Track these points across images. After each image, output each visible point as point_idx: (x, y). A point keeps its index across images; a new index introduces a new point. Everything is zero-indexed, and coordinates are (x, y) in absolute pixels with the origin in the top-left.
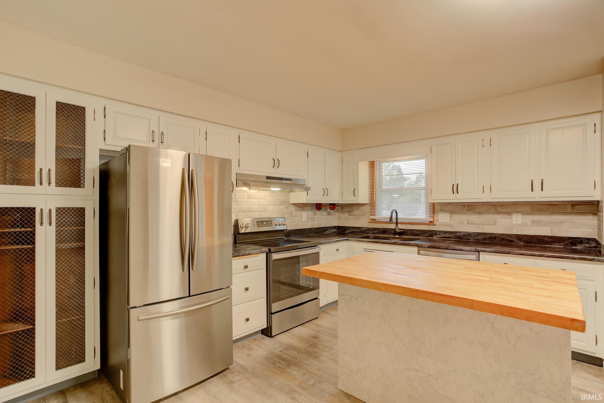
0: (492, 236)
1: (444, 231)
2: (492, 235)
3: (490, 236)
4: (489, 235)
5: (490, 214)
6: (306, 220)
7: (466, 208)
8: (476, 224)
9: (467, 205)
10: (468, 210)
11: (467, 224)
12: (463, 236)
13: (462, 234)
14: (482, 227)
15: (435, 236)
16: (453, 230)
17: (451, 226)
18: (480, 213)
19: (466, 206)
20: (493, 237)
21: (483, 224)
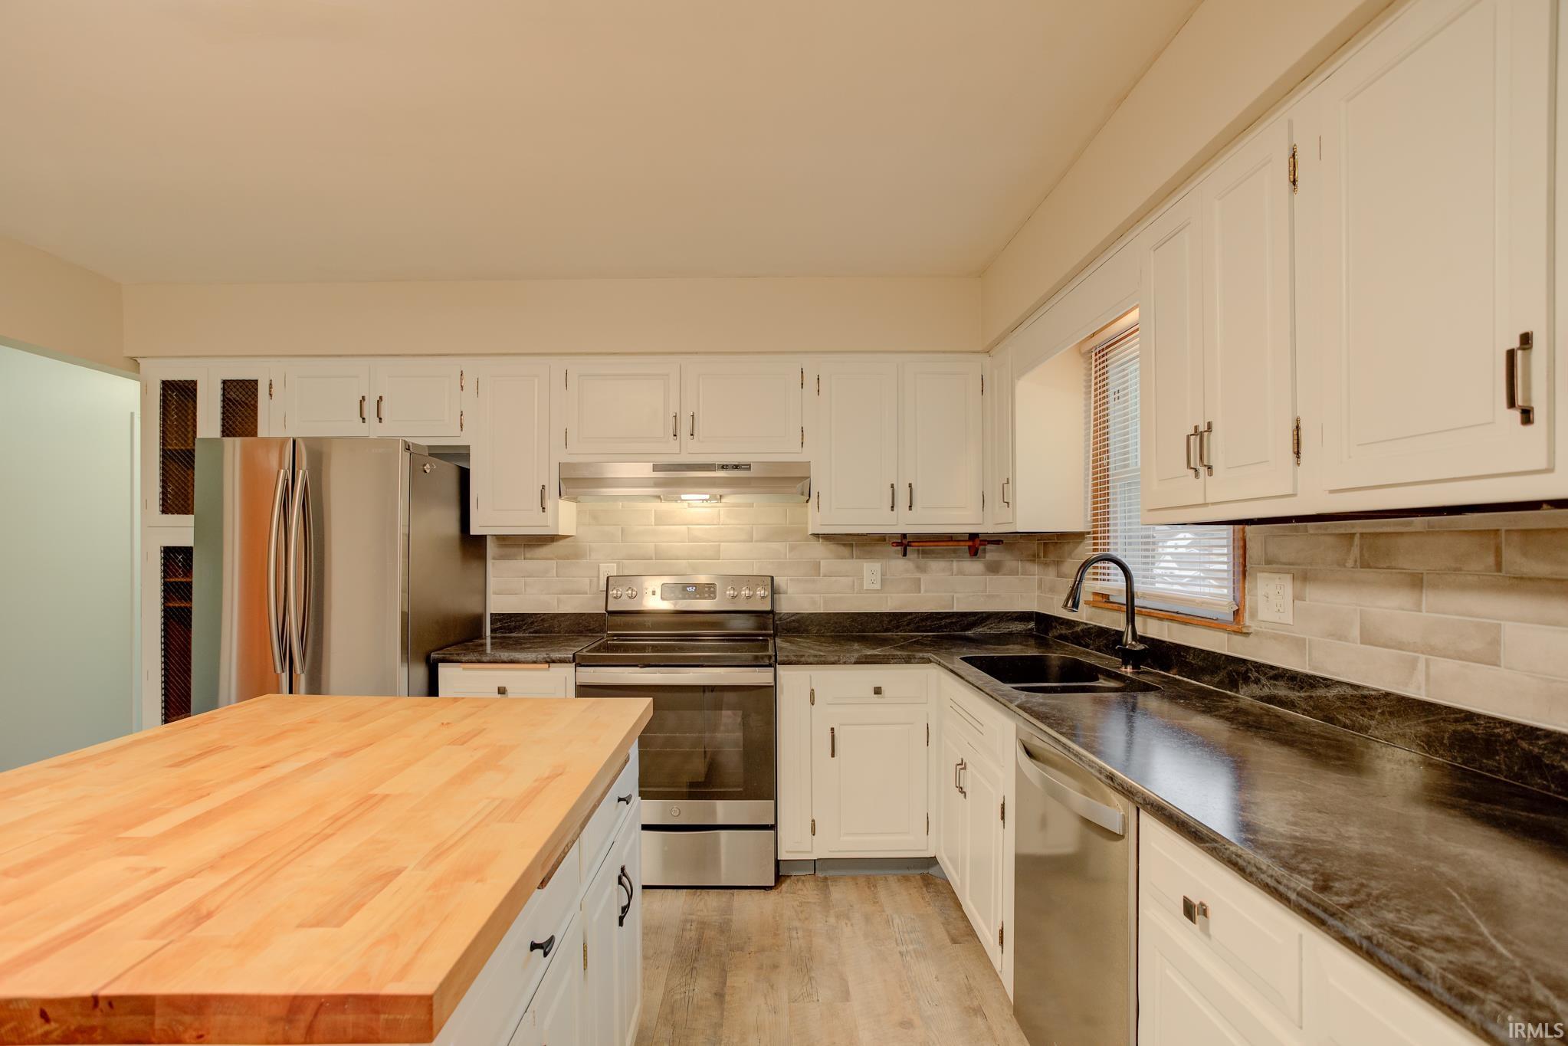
0: (1469, 732)
1: (1272, 667)
2: (1468, 726)
3: (1460, 728)
4: (1456, 721)
5: (1464, 587)
6: (878, 586)
7: (1355, 551)
8: (1400, 646)
9: (1362, 534)
10: (1365, 565)
11: (1362, 643)
12: (1338, 703)
13: (1332, 693)
14: (1427, 661)
15: (1245, 688)
16: (1307, 670)
17: (1299, 644)
18: (1416, 582)
19: (1357, 540)
20: (1473, 738)
21: (1431, 651)
